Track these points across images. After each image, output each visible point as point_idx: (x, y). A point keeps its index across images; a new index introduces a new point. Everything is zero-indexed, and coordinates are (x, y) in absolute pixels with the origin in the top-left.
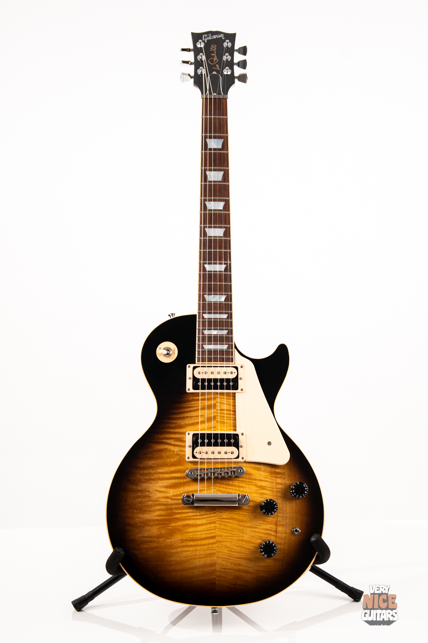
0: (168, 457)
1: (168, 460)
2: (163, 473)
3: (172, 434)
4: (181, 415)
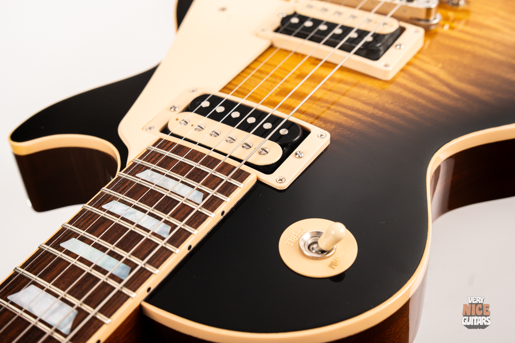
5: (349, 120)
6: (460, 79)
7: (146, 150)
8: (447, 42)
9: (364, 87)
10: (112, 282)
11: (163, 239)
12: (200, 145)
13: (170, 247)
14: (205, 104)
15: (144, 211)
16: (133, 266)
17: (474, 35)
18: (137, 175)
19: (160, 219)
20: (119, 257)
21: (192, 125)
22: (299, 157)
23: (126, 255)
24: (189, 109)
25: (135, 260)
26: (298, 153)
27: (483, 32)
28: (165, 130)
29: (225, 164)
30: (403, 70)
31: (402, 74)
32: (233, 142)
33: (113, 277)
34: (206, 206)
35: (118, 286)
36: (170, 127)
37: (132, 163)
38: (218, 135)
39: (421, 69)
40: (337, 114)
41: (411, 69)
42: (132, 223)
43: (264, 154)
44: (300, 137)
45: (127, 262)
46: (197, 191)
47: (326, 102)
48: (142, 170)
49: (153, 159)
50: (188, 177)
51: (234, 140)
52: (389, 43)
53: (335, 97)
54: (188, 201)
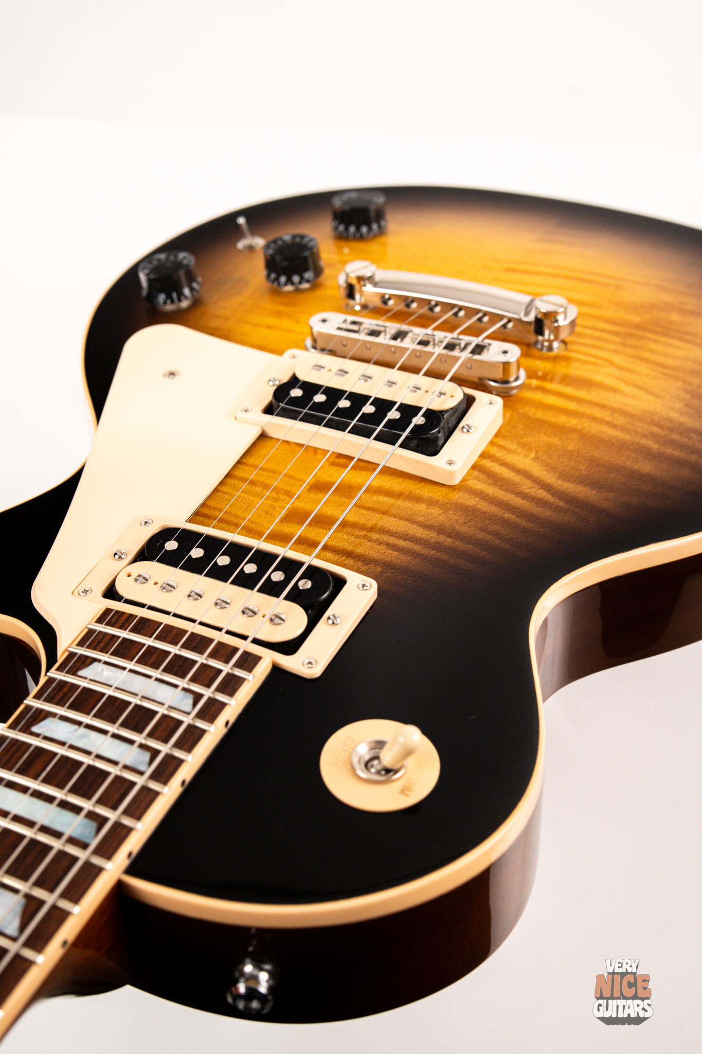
0: (570, 454)
1: (571, 448)
2: (608, 423)
3: (518, 508)
4: (445, 544)
5: (402, 556)
6: (564, 476)
7: (86, 630)
8: (539, 415)
9: (418, 499)
10: (72, 850)
11: (141, 773)
12: (175, 615)
13: (154, 786)
14: (172, 545)
15: (105, 732)
16: (103, 821)
17: (579, 400)
18: (80, 673)
19: (131, 742)
20: (77, 810)
21: (156, 583)
22: (333, 623)
23: (87, 805)
24: (143, 555)
25: (102, 811)
26: (332, 617)
27: (593, 395)
28: (111, 593)
29: (221, 645)
30: (474, 467)
31: (476, 473)
32: (225, 607)
33: (72, 841)
34: (201, 715)
35: (82, 855)
36: (120, 588)
37: (67, 654)
38: (201, 596)
39: (504, 464)
40: (383, 547)
41: (488, 464)
42: (88, 753)
43: (279, 624)
44: (332, 592)
45: (91, 815)
46: (183, 693)
47: (363, 527)
48: (87, 663)
49: (102, 645)
50: (166, 670)
51: (228, 603)
52: (451, 425)
53: (375, 519)
54: (170, 709)
